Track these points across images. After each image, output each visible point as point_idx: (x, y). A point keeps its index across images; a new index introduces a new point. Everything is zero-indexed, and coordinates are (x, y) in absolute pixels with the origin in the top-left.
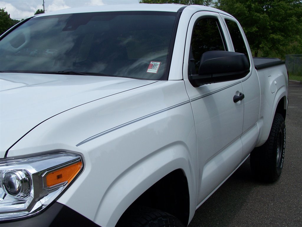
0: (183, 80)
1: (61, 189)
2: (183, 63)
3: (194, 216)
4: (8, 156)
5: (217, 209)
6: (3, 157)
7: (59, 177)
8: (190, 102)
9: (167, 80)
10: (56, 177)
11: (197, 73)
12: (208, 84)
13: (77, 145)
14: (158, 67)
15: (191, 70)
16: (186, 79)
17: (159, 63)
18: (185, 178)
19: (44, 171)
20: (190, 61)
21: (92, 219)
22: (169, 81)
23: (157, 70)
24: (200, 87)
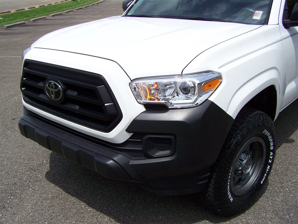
0: (278, 24)
1: (210, 93)
2: (280, 11)
3: (278, 116)
4: (183, 73)
5: (290, 116)
6: (181, 74)
7: (210, 86)
8: (282, 40)
9: (267, 24)
10: (208, 86)
11: (289, 18)
12: (297, 27)
13: (219, 68)
14: (261, 14)
15: (285, 17)
16: (281, 24)
17: (261, 12)
18: (275, 91)
19: (203, 82)
20: (285, 10)
21: (225, 111)
22: (268, 25)
23: (260, 17)
24: (290, 28)
